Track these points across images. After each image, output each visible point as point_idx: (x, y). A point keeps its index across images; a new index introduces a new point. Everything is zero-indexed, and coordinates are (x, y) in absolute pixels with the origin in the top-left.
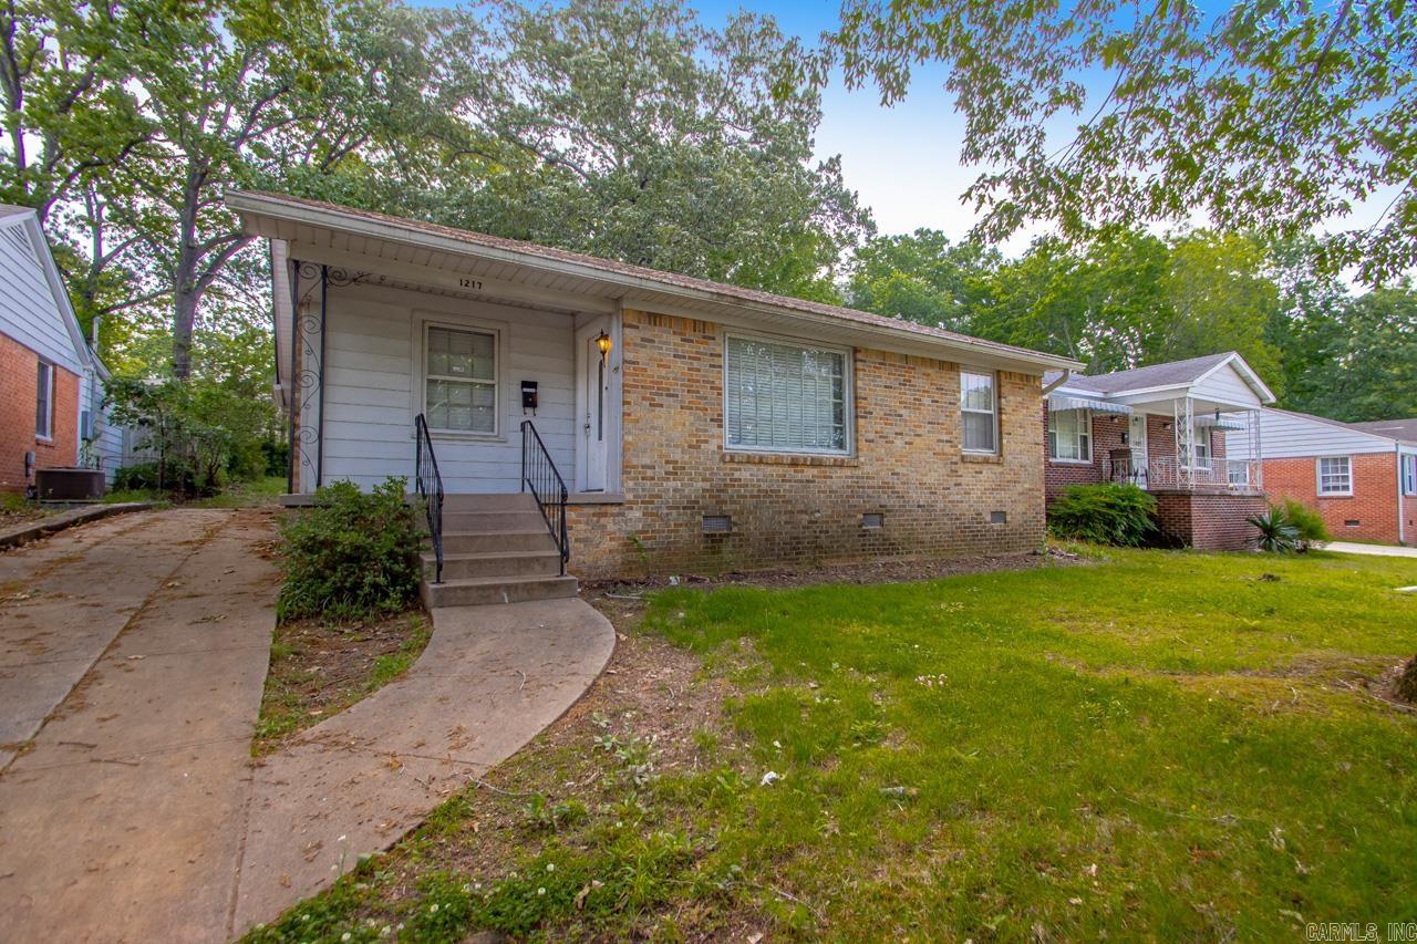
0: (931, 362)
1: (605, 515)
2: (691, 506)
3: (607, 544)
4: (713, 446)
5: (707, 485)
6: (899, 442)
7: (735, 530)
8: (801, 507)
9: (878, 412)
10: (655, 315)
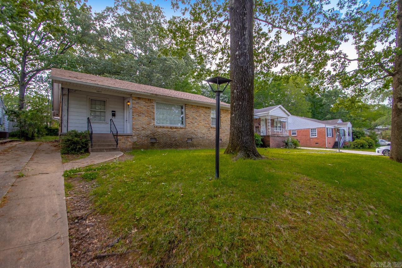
0: (204, 107)
1: (128, 138)
2: (147, 136)
3: (129, 144)
4: (152, 124)
5: (151, 132)
6: (196, 124)
7: (157, 141)
8: (173, 137)
9: (191, 118)
10: (139, 98)
